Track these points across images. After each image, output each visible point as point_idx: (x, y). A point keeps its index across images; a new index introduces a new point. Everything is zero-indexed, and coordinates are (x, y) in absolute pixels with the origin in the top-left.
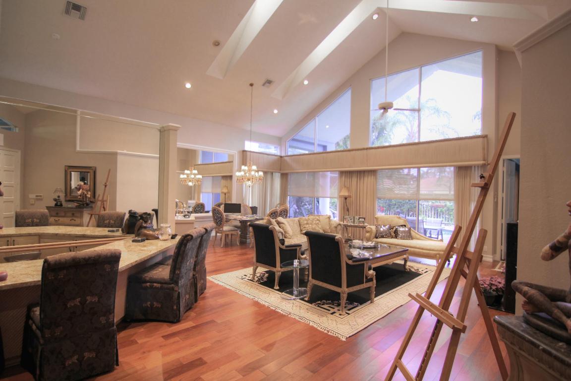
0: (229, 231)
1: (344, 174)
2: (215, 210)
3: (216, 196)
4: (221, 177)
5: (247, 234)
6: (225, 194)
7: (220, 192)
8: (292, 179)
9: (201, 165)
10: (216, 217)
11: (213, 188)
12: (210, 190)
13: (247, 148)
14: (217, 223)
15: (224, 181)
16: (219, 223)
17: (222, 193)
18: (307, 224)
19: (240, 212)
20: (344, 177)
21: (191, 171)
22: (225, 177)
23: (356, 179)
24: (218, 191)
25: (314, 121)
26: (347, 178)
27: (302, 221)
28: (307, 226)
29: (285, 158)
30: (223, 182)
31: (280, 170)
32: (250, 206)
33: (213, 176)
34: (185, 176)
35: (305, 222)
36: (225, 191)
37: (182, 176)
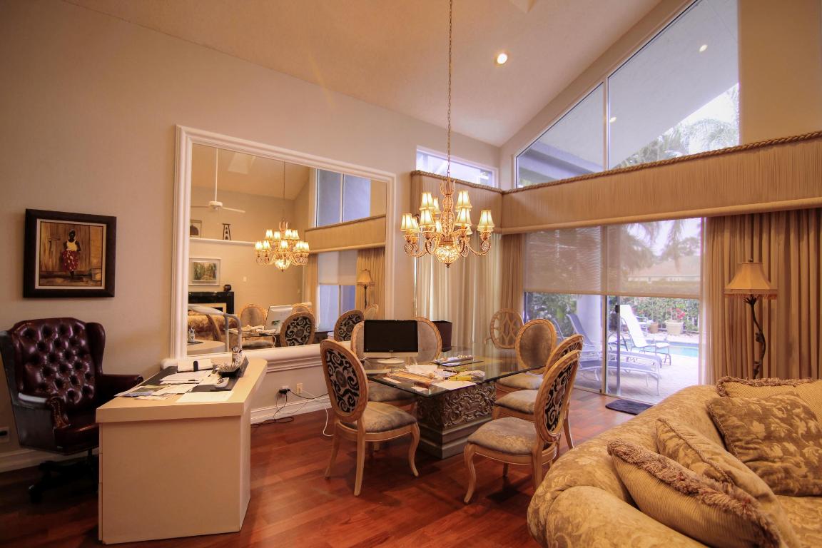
0: (384, 430)
1: (728, 224)
2: (331, 352)
3: (347, 292)
4: (356, 252)
5: (441, 428)
6: (365, 288)
7: (356, 284)
8: (534, 249)
9: (317, 229)
10: (334, 378)
11: (340, 274)
12: (334, 279)
13: (420, 166)
14: (340, 399)
15: (364, 260)
16: (346, 398)
17: (360, 284)
18: (770, 437)
19: (414, 348)
20: (727, 235)
21: (282, 231)
22: (364, 252)
23: (782, 237)
24: (351, 280)
25: (601, 89)
26: (743, 237)
27: (734, 421)
28: (777, 451)
29: (514, 195)
30: (361, 262)
31: (501, 227)
32: (432, 319)
33: (340, 251)
34: (266, 245)
35: (758, 428)
36: (365, 280)
37: (259, 245)
